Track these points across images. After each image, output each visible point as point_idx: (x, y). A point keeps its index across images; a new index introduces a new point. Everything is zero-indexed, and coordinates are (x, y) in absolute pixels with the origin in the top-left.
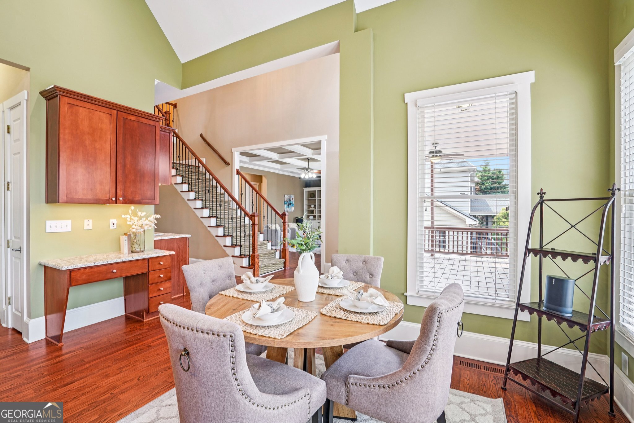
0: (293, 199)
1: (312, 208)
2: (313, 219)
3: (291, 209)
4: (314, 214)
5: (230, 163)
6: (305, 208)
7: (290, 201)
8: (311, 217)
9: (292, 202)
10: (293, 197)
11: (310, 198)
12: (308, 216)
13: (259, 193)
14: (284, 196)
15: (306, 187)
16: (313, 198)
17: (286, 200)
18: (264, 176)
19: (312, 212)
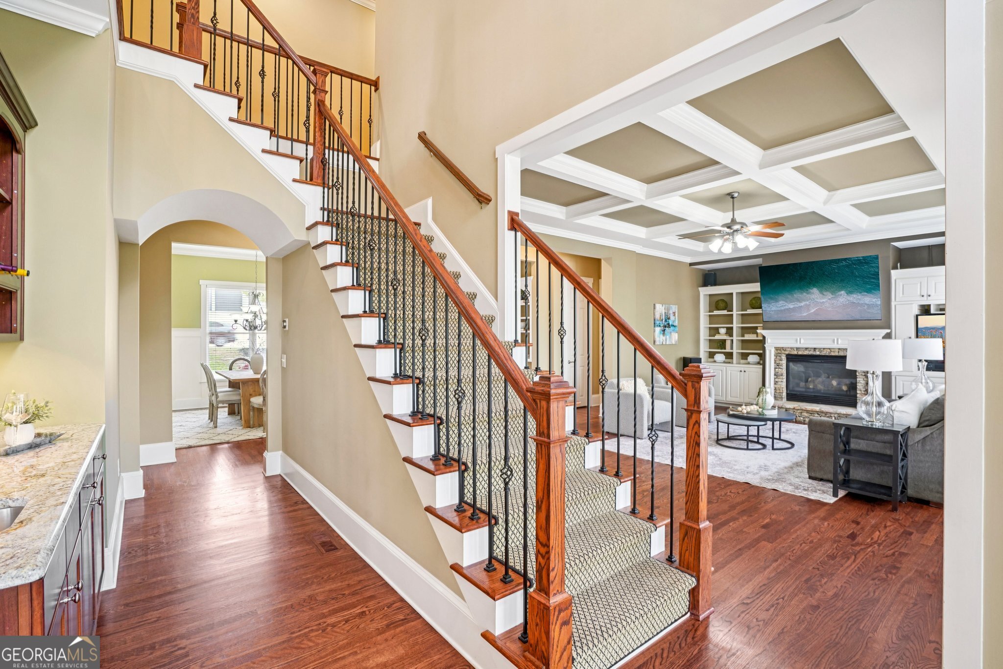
0: (674, 313)
1: (722, 335)
2: (724, 362)
3: (670, 338)
4: (728, 350)
5: (492, 196)
6: (704, 334)
7: (669, 319)
8: (720, 357)
9: (674, 321)
10: (674, 308)
11: (716, 312)
12: (711, 355)
13: (593, 299)
14: (654, 308)
15: (705, 284)
16: (725, 312)
17: (657, 316)
18: (606, 260)
19: (722, 344)
